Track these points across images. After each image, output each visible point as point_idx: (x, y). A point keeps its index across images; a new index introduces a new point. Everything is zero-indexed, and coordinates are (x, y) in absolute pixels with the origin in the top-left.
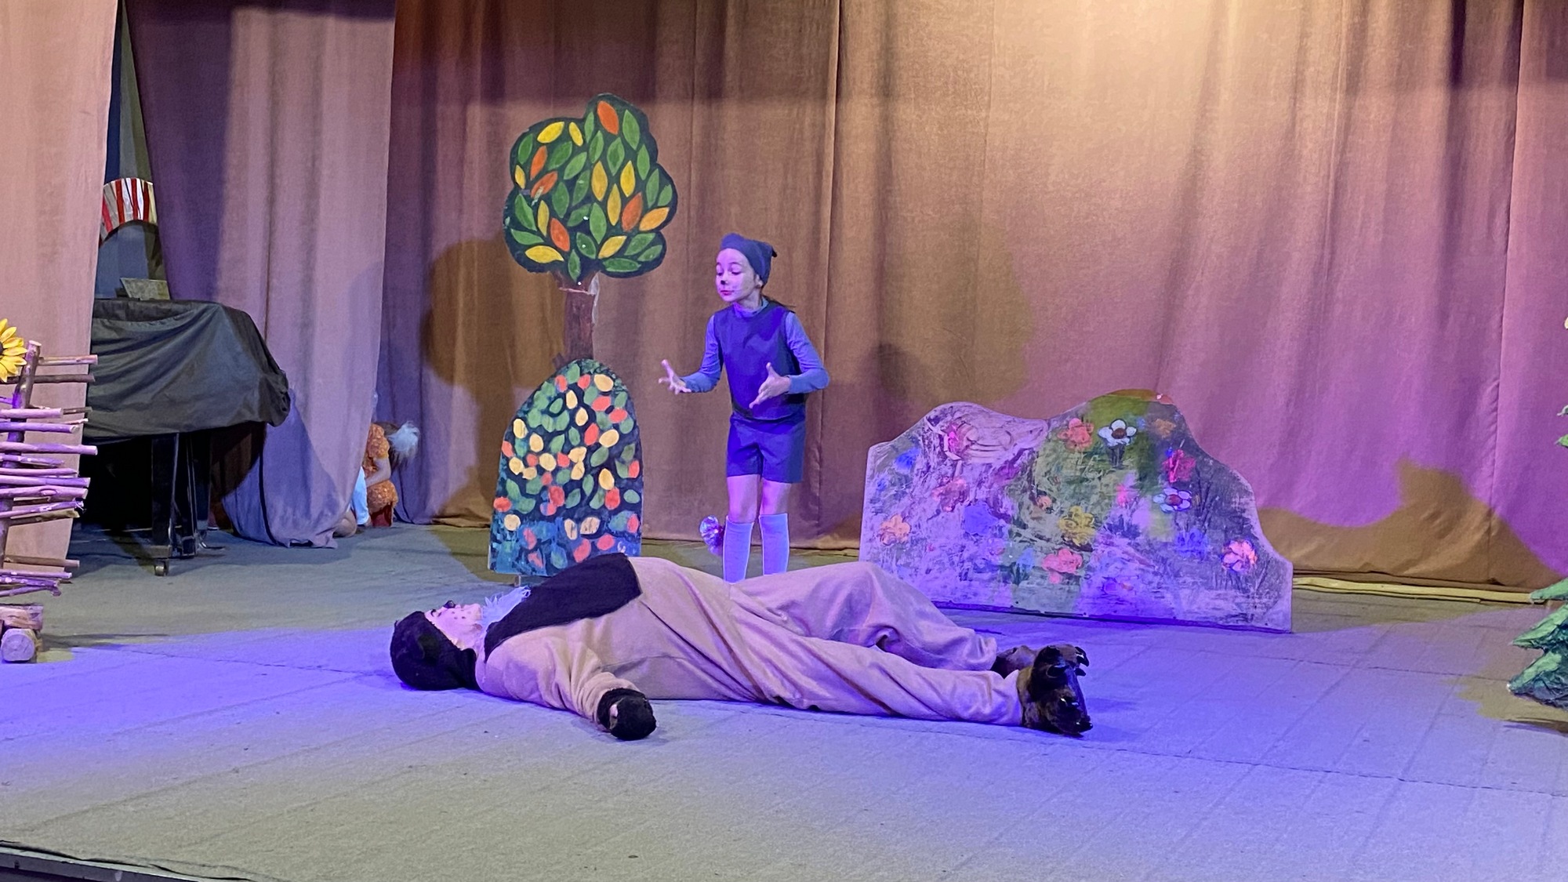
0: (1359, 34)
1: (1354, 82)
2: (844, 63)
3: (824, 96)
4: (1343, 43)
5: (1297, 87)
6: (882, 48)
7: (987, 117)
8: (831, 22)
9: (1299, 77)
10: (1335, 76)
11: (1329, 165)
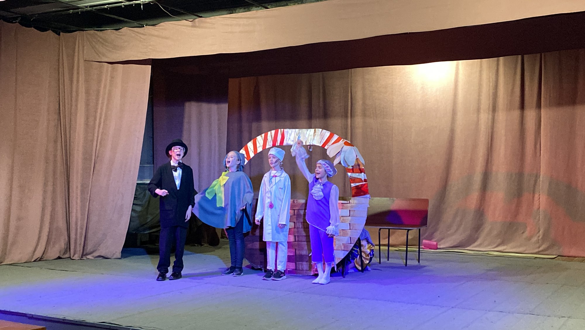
1: (494, 109)
2: (352, 108)
3: (346, 117)
4: (491, 98)
5: (478, 110)
6: (363, 103)
7: (393, 121)
9: (479, 108)
10: (489, 107)
11: (489, 132)
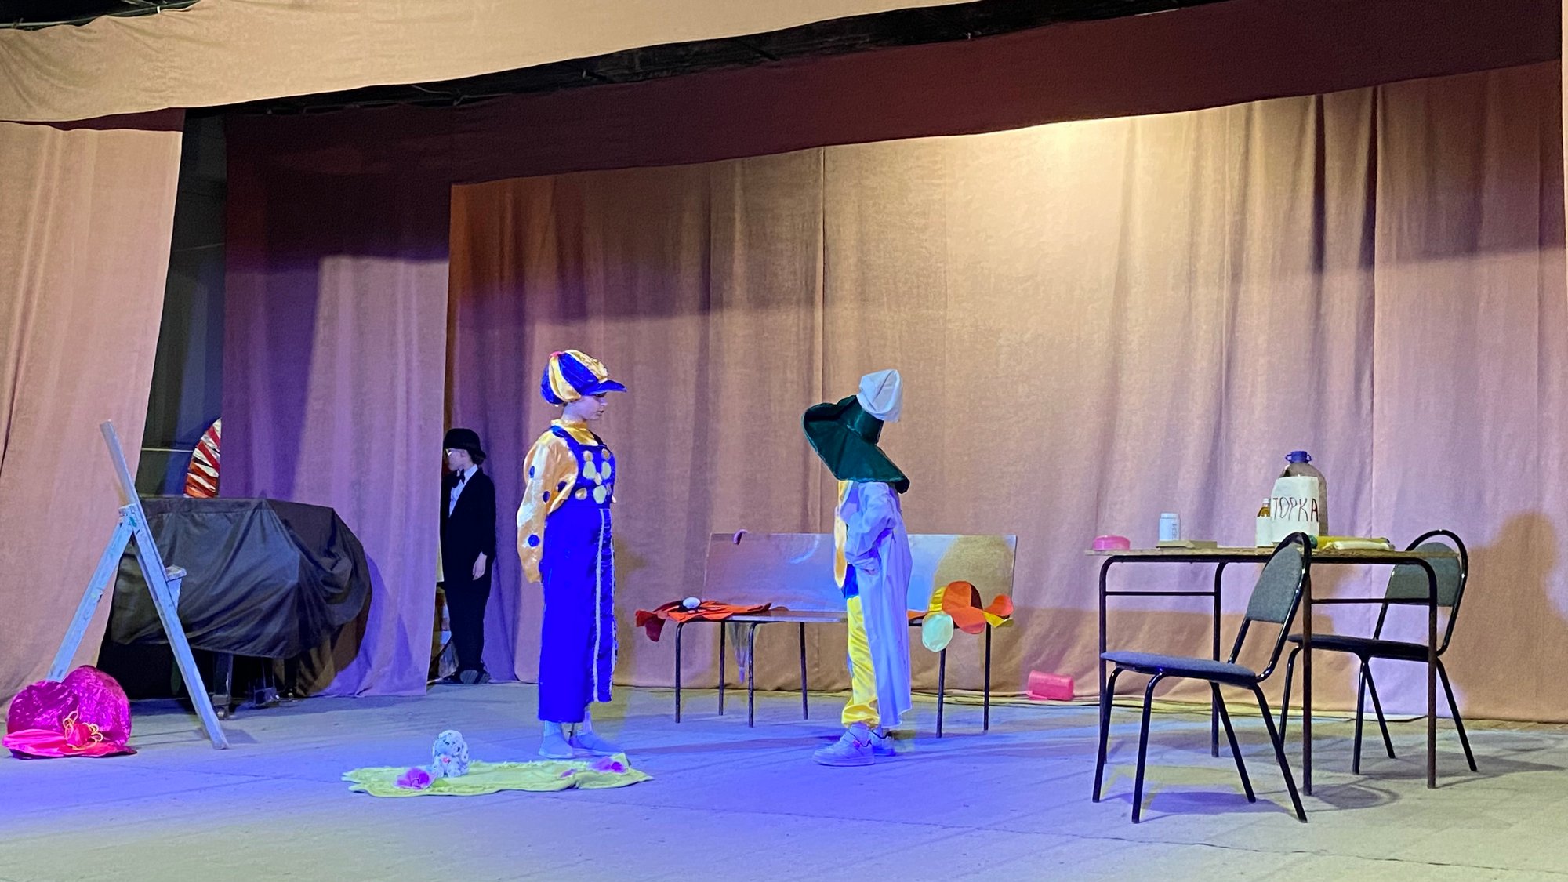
0: (1240, 230)
2: (829, 276)
4: (1227, 239)
6: (858, 260)
7: (946, 314)
8: (817, 241)
9: (1193, 269)
10: (1222, 265)
11: (1221, 343)
